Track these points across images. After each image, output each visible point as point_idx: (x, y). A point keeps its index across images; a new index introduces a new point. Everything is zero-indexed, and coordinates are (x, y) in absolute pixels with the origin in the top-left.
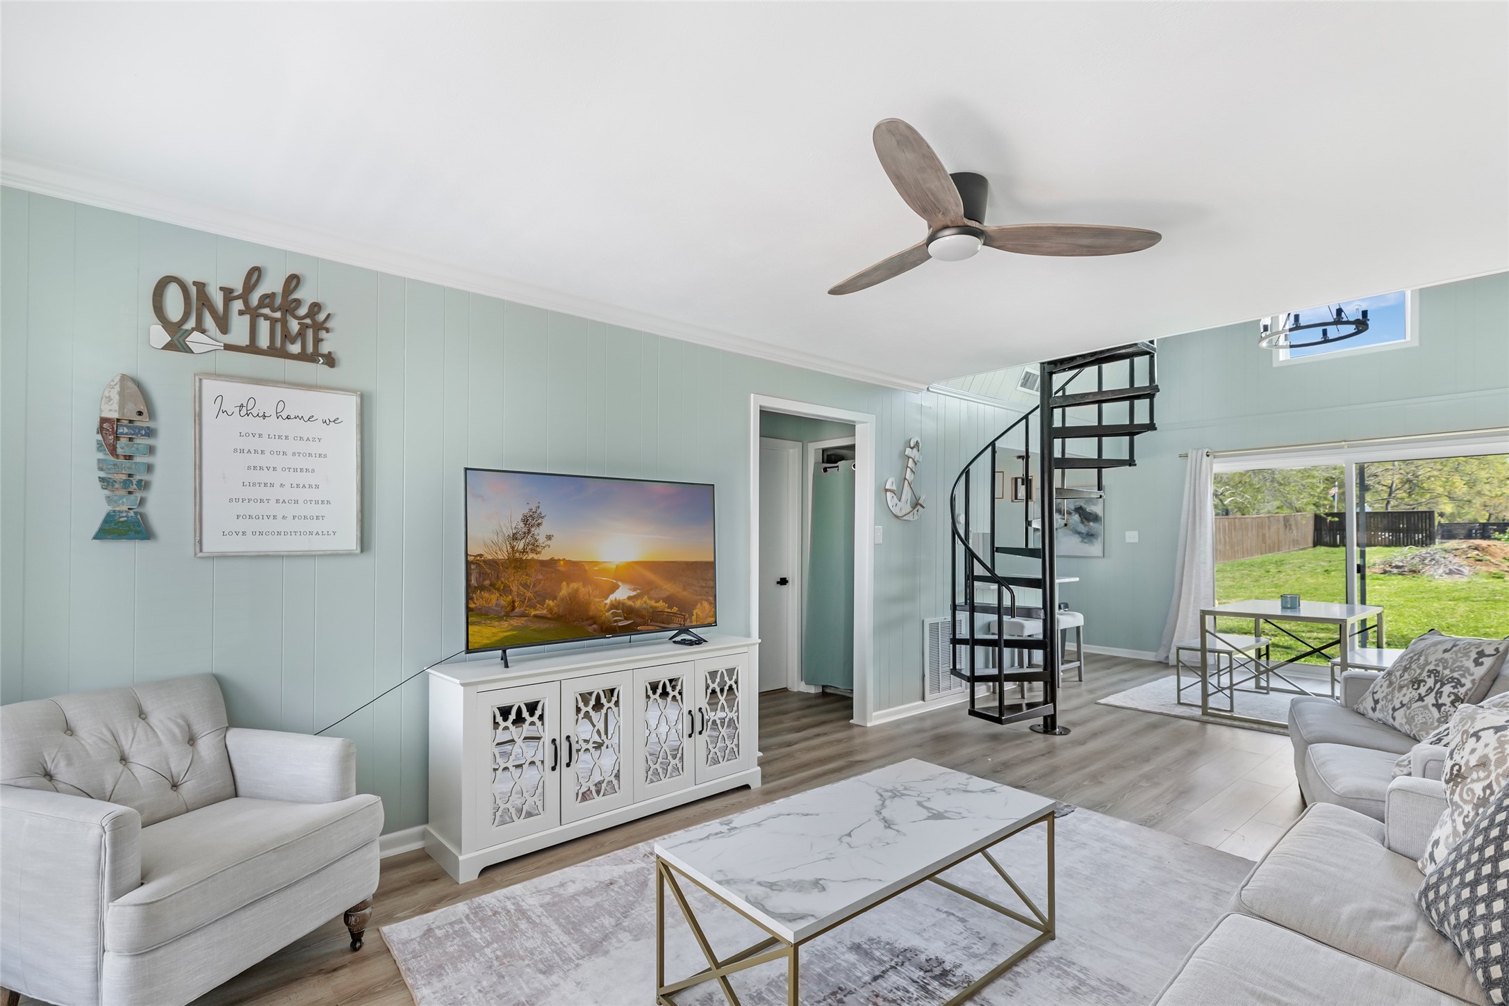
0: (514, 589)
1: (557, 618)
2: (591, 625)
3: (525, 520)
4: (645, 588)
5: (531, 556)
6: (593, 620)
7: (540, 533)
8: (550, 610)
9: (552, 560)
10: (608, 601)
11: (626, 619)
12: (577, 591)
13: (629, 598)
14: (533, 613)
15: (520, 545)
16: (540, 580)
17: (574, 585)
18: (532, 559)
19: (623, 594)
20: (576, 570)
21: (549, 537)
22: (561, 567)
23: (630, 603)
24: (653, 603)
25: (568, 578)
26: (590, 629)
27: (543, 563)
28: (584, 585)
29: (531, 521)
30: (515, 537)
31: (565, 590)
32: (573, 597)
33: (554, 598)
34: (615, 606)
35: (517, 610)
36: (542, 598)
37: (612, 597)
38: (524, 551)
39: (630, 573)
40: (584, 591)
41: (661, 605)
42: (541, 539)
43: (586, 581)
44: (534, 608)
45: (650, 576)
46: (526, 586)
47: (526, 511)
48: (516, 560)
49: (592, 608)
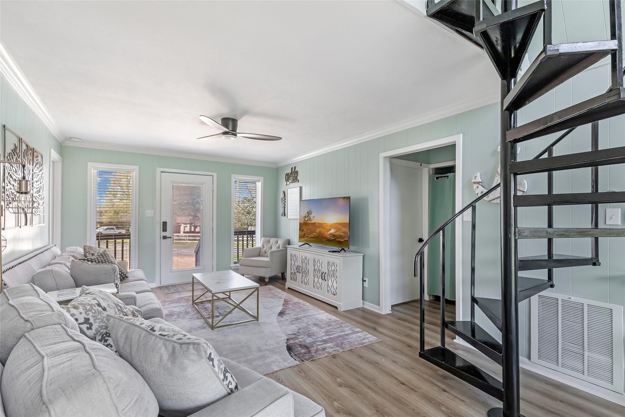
0: (305, 230)
1: (316, 237)
2: (324, 239)
3: (308, 213)
4: (338, 229)
5: (309, 222)
6: (325, 238)
7: (311, 216)
8: (314, 236)
9: (315, 223)
10: (329, 233)
11: (333, 237)
12: (321, 230)
13: (334, 232)
14: (310, 236)
15: (306, 219)
16: (311, 228)
17: (320, 229)
18: (310, 223)
19: (332, 231)
20: (321, 225)
21: (314, 217)
22: (317, 224)
23: (334, 233)
24: (340, 233)
25: (319, 227)
26: (324, 240)
27: (312, 224)
28: (323, 229)
29: (309, 213)
30: (305, 217)
31: (318, 230)
32: (320, 232)
33: (315, 232)
34: (331, 234)
35: (306, 235)
36: (312, 232)
37: (330, 232)
38: (307, 221)
39: (334, 226)
40: (323, 231)
41: (342, 234)
42: (312, 218)
43: (323, 228)
44: (310, 235)
45: (339, 226)
46: (308, 229)
47: (308, 210)
48: (305, 223)
49: (325, 235)
